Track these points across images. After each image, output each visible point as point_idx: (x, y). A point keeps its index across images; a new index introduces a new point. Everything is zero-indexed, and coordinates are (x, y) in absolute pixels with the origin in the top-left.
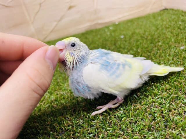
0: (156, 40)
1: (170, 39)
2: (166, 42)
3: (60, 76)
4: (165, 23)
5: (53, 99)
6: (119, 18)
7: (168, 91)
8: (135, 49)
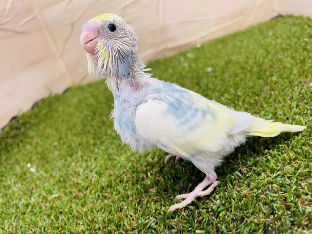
0: (267, 73)
1: (291, 69)
2: (285, 76)
3: (111, 143)
4: (279, 41)
5: (103, 185)
6: (202, 37)
7: (292, 162)
8: (232, 91)
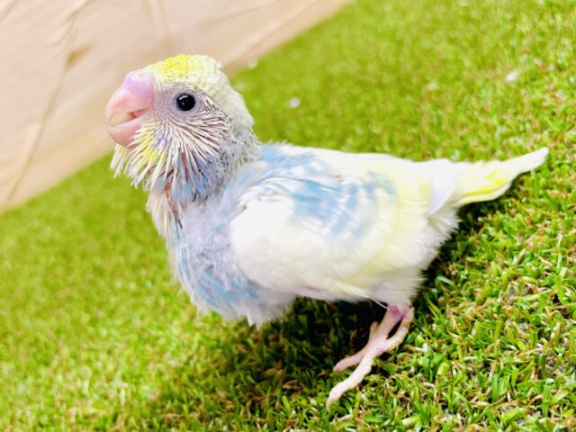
0: (415, 81)
1: (457, 61)
2: (451, 76)
3: (135, 307)
6: (255, 46)
7: (539, 225)
8: (359, 131)
